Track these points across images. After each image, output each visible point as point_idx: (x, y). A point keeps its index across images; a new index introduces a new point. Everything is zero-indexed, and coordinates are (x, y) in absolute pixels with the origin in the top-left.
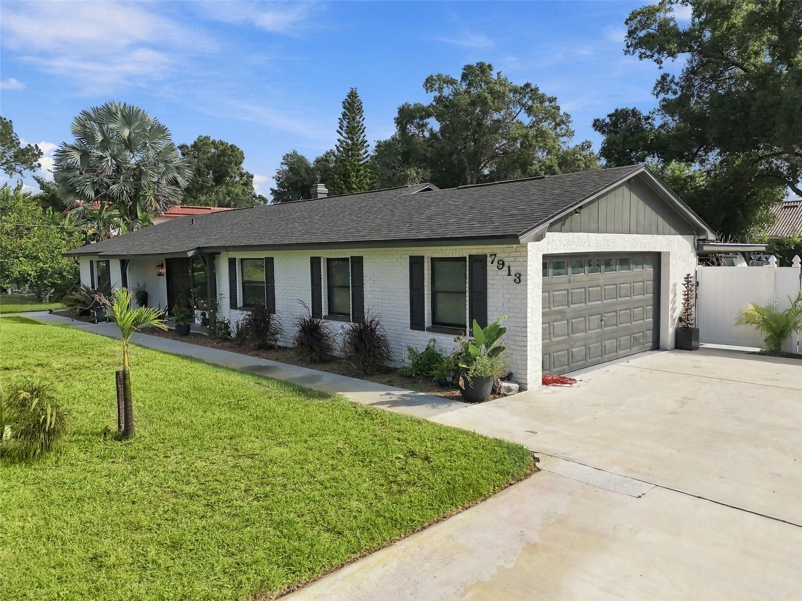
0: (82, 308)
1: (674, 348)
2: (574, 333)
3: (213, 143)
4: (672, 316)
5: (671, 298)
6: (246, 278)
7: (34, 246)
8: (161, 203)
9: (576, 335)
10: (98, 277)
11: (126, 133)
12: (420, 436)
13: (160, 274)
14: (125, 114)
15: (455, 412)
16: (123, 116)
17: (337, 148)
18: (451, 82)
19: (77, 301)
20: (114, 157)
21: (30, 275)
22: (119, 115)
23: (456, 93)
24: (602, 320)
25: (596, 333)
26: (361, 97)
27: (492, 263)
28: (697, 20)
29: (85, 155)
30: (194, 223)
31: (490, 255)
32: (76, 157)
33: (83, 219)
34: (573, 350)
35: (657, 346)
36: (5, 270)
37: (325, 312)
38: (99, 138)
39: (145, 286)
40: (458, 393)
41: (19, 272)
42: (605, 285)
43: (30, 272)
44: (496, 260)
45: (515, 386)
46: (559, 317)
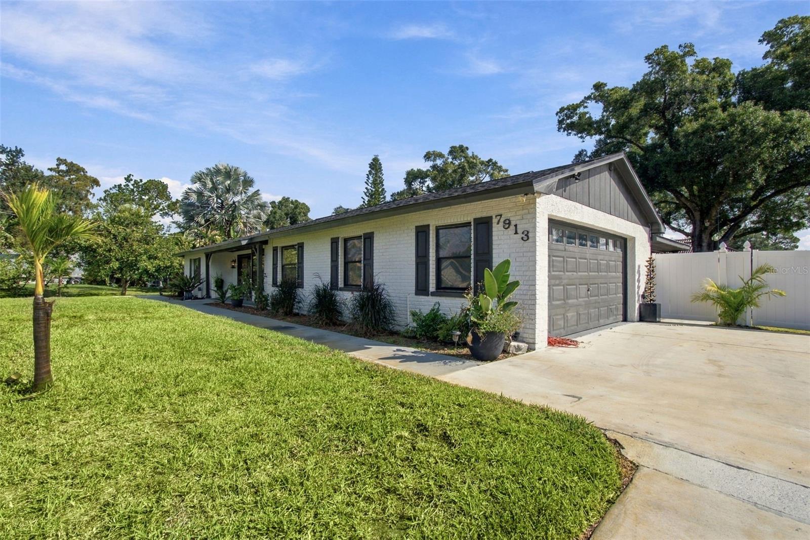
1: (639, 320)
2: (569, 299)
3: (292, 201)
4: (638, 293)
5: (637, 277)
6: (285, 262)
9: (570, 301)
12: (432, 400)
13: (233, 267)
15: (468, 370)
17: (365, 194)
18: (440, 155)
23: (445, 163)
24: (588, 290)
25: (584, 301)
26: (382, 160)
27: (498, 223)
28: (605, 113)
29: (200, 195)
31: (496, 216)
32: (195, 196)
34: (568, 315)
35: (625, 319)
37: (341, 284)
38: (210, 185)
39: (222, 275)
40: (466, 351)
42: (590, 259)
44: (502, 220)
45: (524, 346)
46: (557, 282)
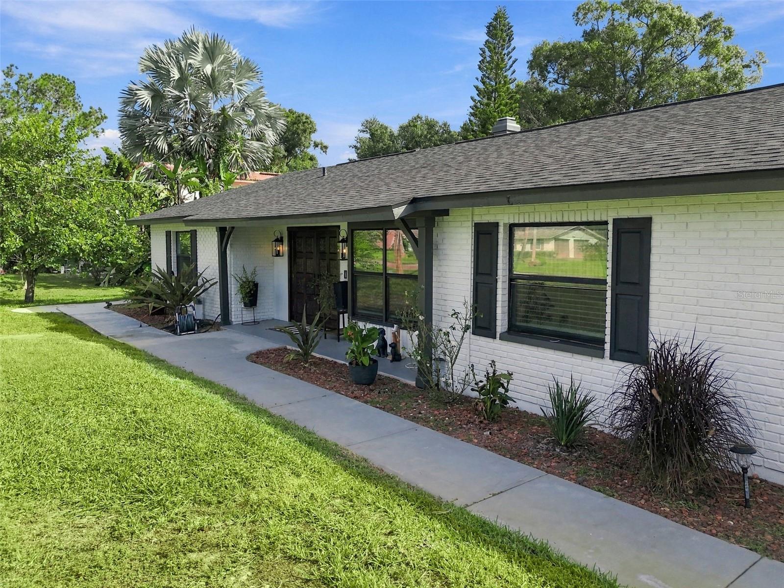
0: (157, 306)
7: (90, 209)
8: (249, 160)
10: (177, 257)
11: (208, 69)
13: (278, 254)
14: (207, 45)
16: (205, 48)
19: (148, 294)
20: (193, 100)
21: (83, 251)
22: (200, 45)
29: (157, 96)
30: (326, 174)
32: (145, 97)
33: (154, 178)
36: (49, 243)
38: (176, 74)
39: (254, 273)
41: (68, 245)
43: (83, 247)
